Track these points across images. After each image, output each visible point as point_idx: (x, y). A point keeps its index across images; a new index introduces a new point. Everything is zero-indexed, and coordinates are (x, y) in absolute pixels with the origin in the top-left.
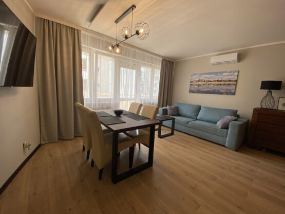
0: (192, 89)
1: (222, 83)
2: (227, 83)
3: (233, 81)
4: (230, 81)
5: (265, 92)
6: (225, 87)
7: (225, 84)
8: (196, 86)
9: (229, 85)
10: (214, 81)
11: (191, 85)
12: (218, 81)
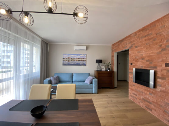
0: (65, 63)
1: (80, 60)
2: (83, 60)
3: (85, 59)
4: (84, 59)
5: (97, 64)
6: (82, 62)
7: (82, 61)
8: (67, 61)
9: (83, 61)
10: (77, 59)
11: (63, 60)
12: (79, 59)
